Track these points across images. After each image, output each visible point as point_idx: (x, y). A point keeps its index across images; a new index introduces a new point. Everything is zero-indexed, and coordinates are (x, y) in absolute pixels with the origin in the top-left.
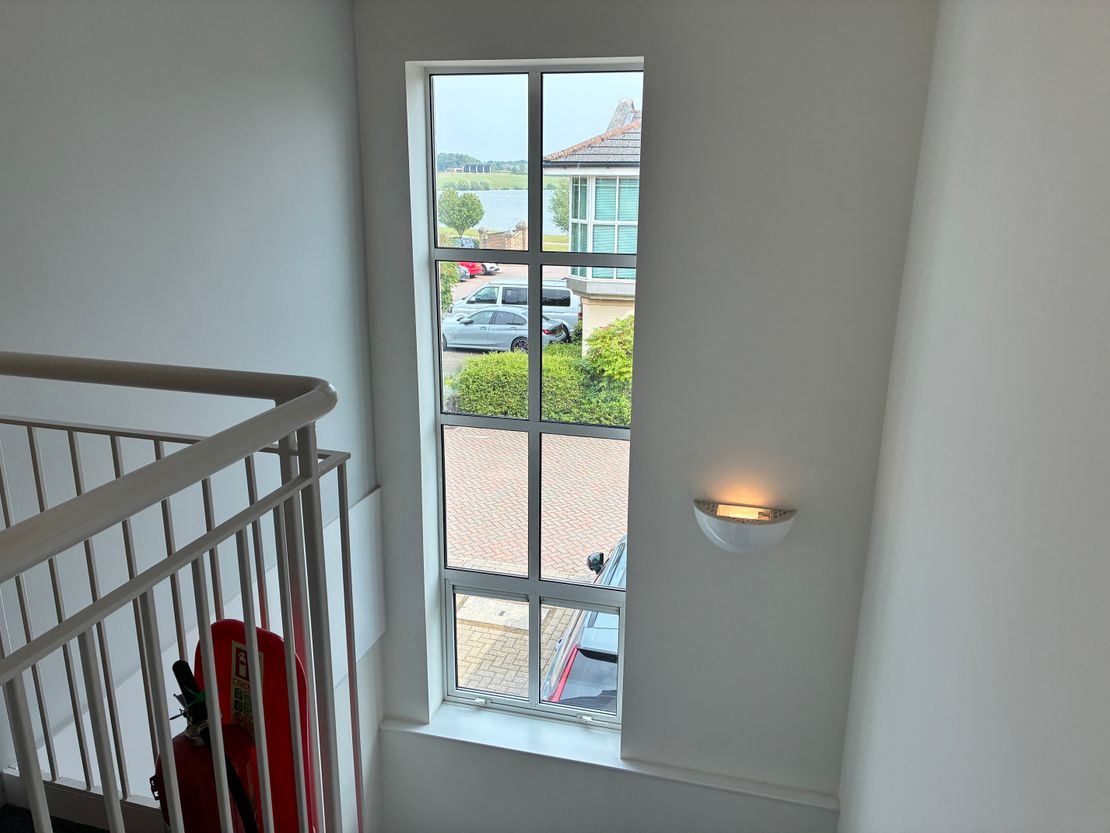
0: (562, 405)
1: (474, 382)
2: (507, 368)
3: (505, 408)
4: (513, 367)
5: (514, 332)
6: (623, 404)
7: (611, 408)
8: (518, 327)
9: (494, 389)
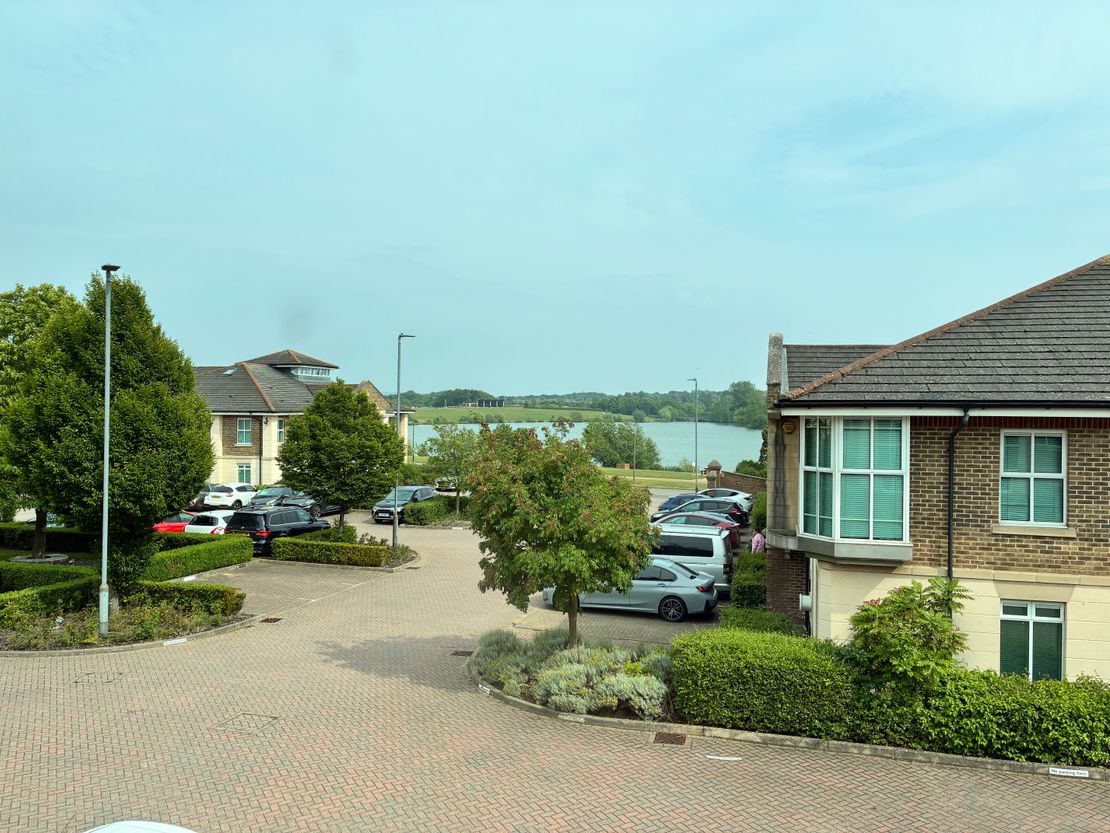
0: (828, 709)
1: (704, 676)
2: (750, 658)
3: (747, 713)
4: (755, 656)
5: (663, 590)
6: (918, 710)
7: (900, 716)
8: (667, 583)
9: (731, 687)
